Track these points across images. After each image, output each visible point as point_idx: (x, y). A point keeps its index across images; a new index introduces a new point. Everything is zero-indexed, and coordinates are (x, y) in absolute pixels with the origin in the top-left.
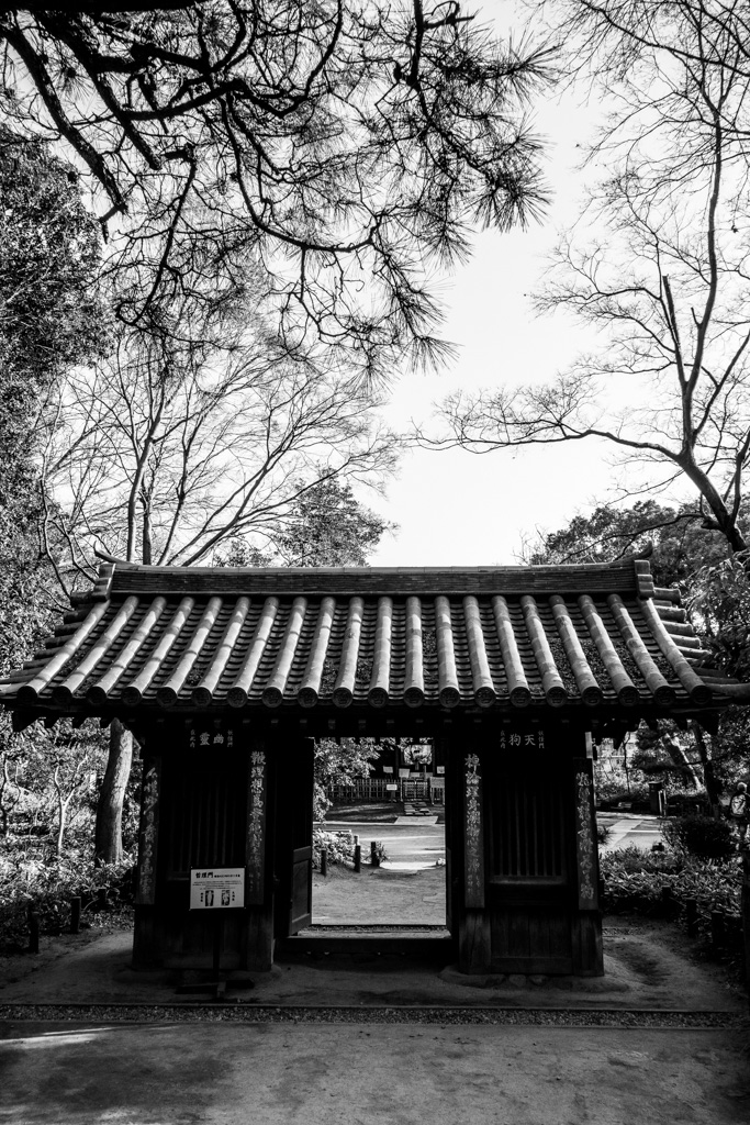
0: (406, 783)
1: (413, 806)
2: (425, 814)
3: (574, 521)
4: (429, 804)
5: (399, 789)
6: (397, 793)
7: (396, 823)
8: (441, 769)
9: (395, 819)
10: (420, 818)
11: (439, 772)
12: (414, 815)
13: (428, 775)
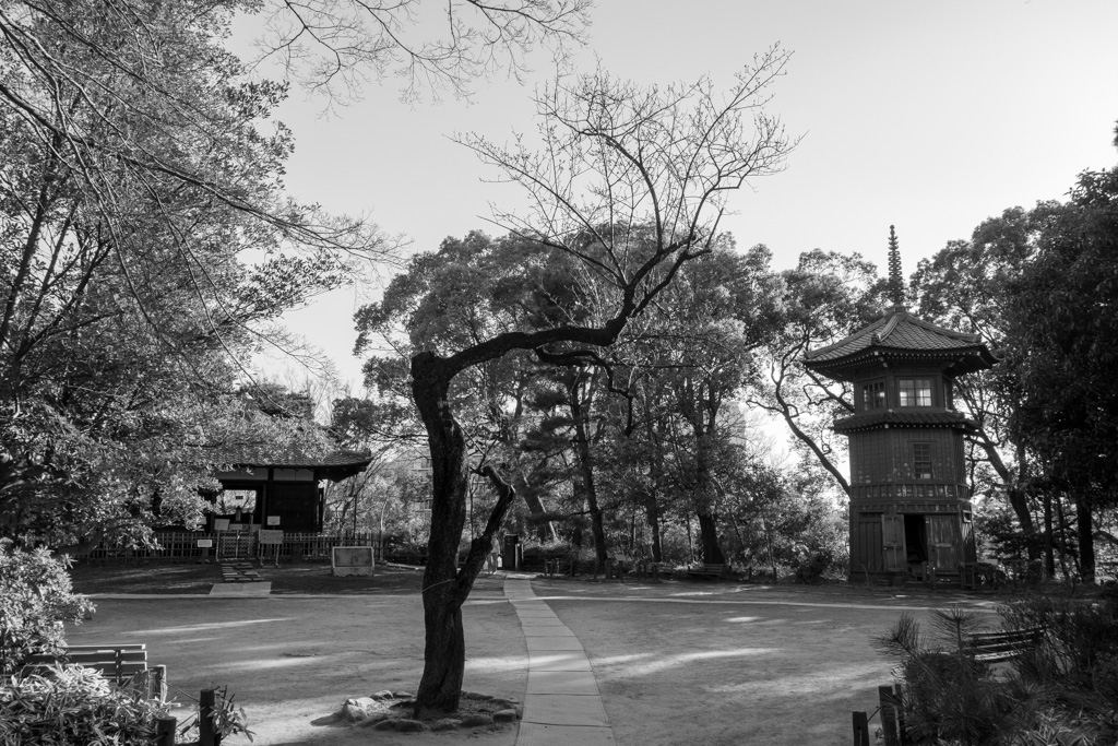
0: (224, 538)
1: (235, 568)
2: (252, 579)
3: (445, 242)
4: (256, 564)
5: (214, 545)
6: (211, 551)
7: (212, 594)
8: (274, 520)
9: (209, 588)
10: (245, 586)
11: (269, 523)
12: (237, 580)
13: (254, 528)
